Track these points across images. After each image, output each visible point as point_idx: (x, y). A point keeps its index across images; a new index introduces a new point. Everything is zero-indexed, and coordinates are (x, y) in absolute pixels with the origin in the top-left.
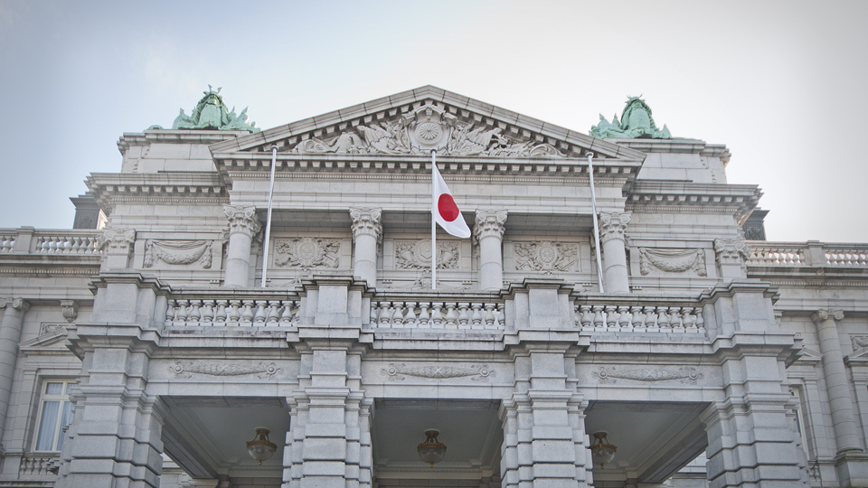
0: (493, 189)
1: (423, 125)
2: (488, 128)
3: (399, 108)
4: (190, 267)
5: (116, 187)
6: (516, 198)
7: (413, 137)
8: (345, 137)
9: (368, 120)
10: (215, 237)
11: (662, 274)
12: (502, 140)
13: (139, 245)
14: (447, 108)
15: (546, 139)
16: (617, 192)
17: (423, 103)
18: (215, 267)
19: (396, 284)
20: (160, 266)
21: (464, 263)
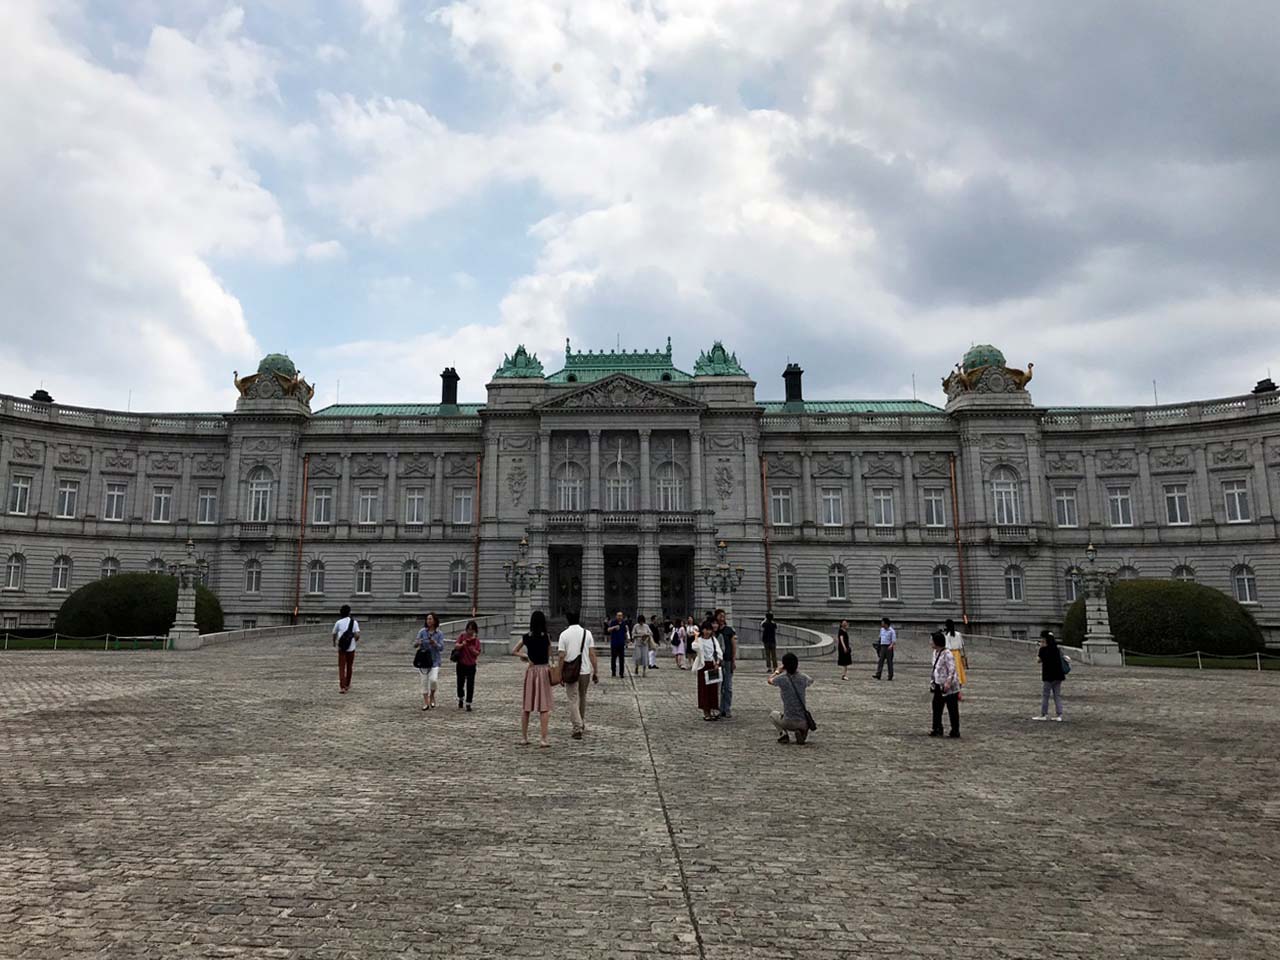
0: (646, 420)
1: (617, 391)
2: (644, 391)
4: (522, 449)
5: (488, 411)
6: (655, 423)
7: (613, 396)
8: (585, 396)
9: (595, 389)
11: (718, 448)
12: (649, 396)
13: (502, 439)
14: (627, 381)
15: (667, 396)
16: (697, 418)
17: (617, 380)
18: (533, 449)
19: (607, 457)
20: (510, 448)
21: (635, 446)
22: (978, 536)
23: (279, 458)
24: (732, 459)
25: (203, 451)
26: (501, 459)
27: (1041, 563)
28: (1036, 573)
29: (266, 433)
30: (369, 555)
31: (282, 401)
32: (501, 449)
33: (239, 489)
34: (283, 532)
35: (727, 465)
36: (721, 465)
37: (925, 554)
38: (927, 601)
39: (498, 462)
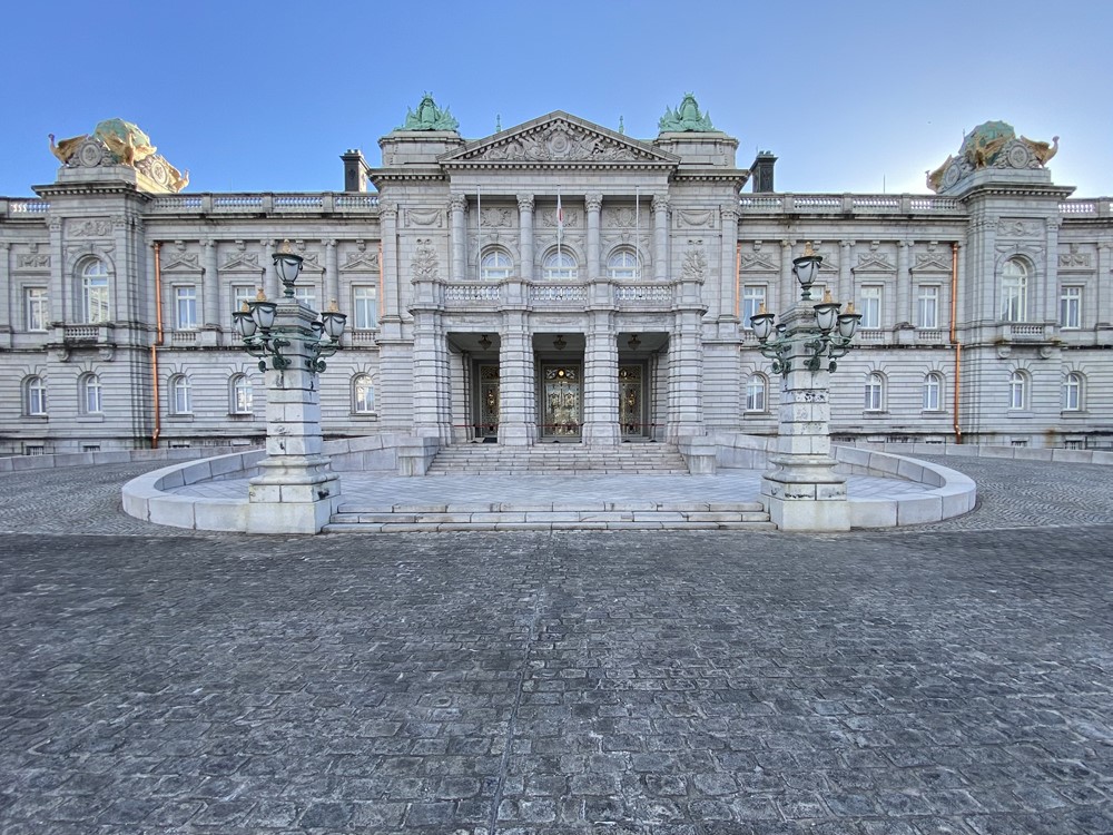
0: (595, 180)
1: (556, 138)
2: (593, 138)
3: (542, 126)
4: (430, 227)
5: (383, 177)
6: (608, 185)
7: (550, 146)
8: (511, 146)
9: (524, 135)
10: (442, 207)
11: (689, 227)
12: (601, 147)
13: (401, 212)
14: (569, 124)
15: (626, 146)
16: (664, 180)
17: (555, 122)
18: (445, 226)
19: (543, 237)
20: (414, 226)
21: (580, 223)
22: (987, 335)
23: (112, 243)
24: (706, 241)
25: (22, 240)
26: (401, 239)
27: (1051, 367)
28: (1044, 378)
29: (92, 212)
30: (246, 366)
31: (112, 170)
32: (402, 225)
33: (63, 284)
34: (123, 337)
35: (699, 248)
36: (691, 248)
37: (918, 358)
38: (915, 411)
39: (398, 243)
